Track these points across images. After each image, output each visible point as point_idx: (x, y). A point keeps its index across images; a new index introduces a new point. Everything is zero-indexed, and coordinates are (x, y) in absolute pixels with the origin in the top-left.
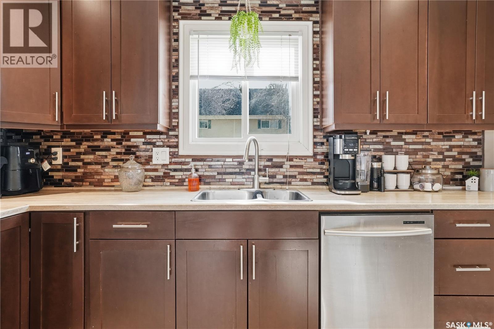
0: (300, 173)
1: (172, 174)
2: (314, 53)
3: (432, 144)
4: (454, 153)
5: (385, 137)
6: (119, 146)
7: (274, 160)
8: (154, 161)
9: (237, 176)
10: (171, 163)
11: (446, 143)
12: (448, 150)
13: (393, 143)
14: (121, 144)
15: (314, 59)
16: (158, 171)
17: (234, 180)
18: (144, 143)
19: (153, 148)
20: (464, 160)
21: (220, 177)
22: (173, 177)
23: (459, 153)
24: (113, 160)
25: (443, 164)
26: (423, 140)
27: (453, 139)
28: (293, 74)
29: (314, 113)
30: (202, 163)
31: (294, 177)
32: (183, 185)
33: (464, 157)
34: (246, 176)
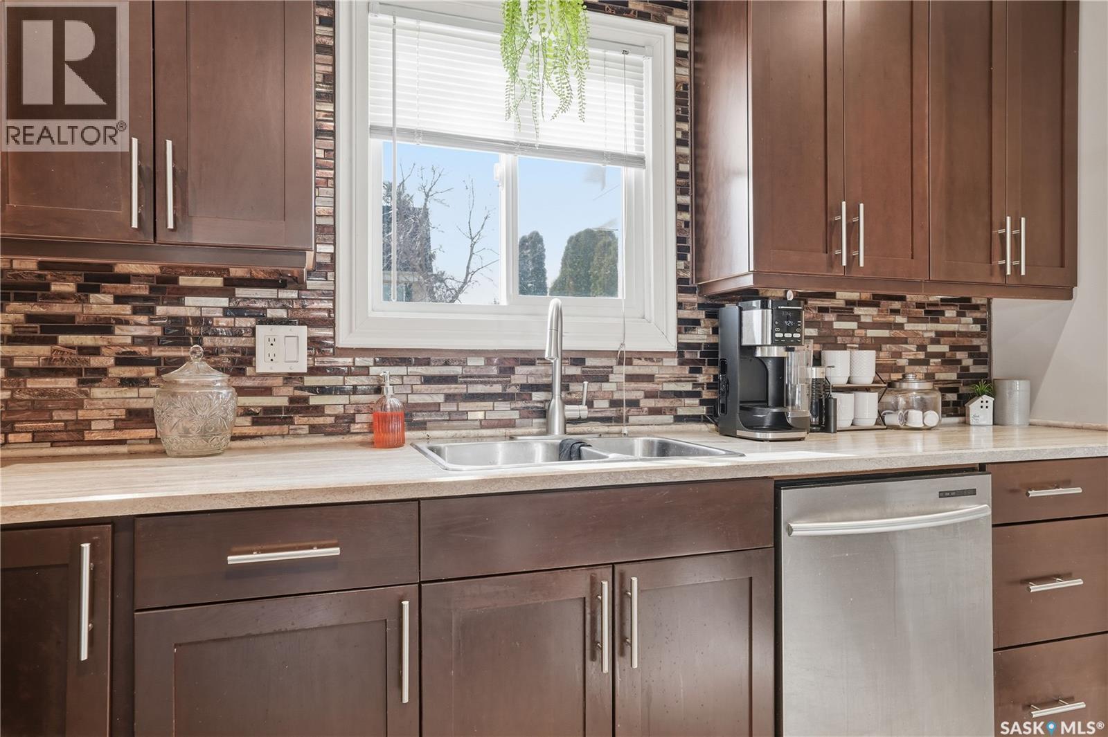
0: (649, 395)
1: (315, 400)
2: (677, 103)
3: (908, 327)
4: (944, 348)
5: (823, 310)
7: (589, 362)
8: (262, 365)
10: (313, 371)
11: (930, 326)
12: (935, 341)
13: (837, 325)
15: (679, 119)
16: (271, 395)
17: (491, 416)
18: (228, 312)
19: (258, 327)
20: (959, 362)
21: (452, 407)
22: (319, 410)
23: (954, 348)
24: (121, 361)
26: (891, 319)
27: (941, 318)
28: (632, 151)
29: (679, 249)
30: (402, 370)
31: (634, 403)
32: (349, 432)
33: (960, 355)
34: (520, 404)
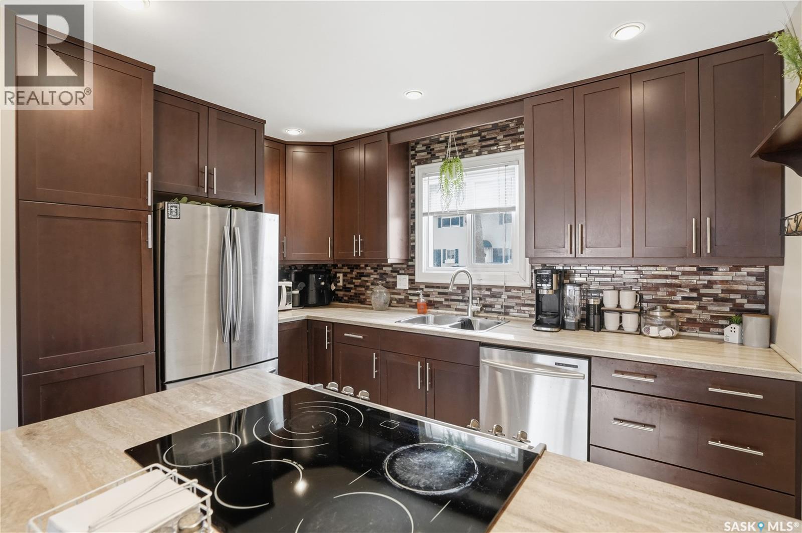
0: (518, 304)
1: (410, 297)
3: (681, 277)
4: (717, 290)
6: (375, 273)
7: (494, 290)
8: (398, 287)
9: (461, 303)
10: (410, 289)
11: (702, 277)
12: (705, 286)
14: (377, 271)
16: (401, 295)
18: (392, 271)
19: (398, 276)
20: (733, 300)
21: (447, 303)
22: (411, 300)
23: (723, 291)
25: (698, 305)
26: (669, 273)
27: (715, 272)
30: (433, 290)
31: (513, 307)
33: (732, 296)
